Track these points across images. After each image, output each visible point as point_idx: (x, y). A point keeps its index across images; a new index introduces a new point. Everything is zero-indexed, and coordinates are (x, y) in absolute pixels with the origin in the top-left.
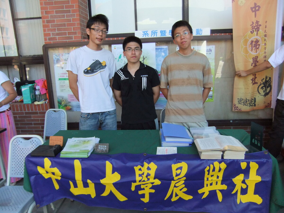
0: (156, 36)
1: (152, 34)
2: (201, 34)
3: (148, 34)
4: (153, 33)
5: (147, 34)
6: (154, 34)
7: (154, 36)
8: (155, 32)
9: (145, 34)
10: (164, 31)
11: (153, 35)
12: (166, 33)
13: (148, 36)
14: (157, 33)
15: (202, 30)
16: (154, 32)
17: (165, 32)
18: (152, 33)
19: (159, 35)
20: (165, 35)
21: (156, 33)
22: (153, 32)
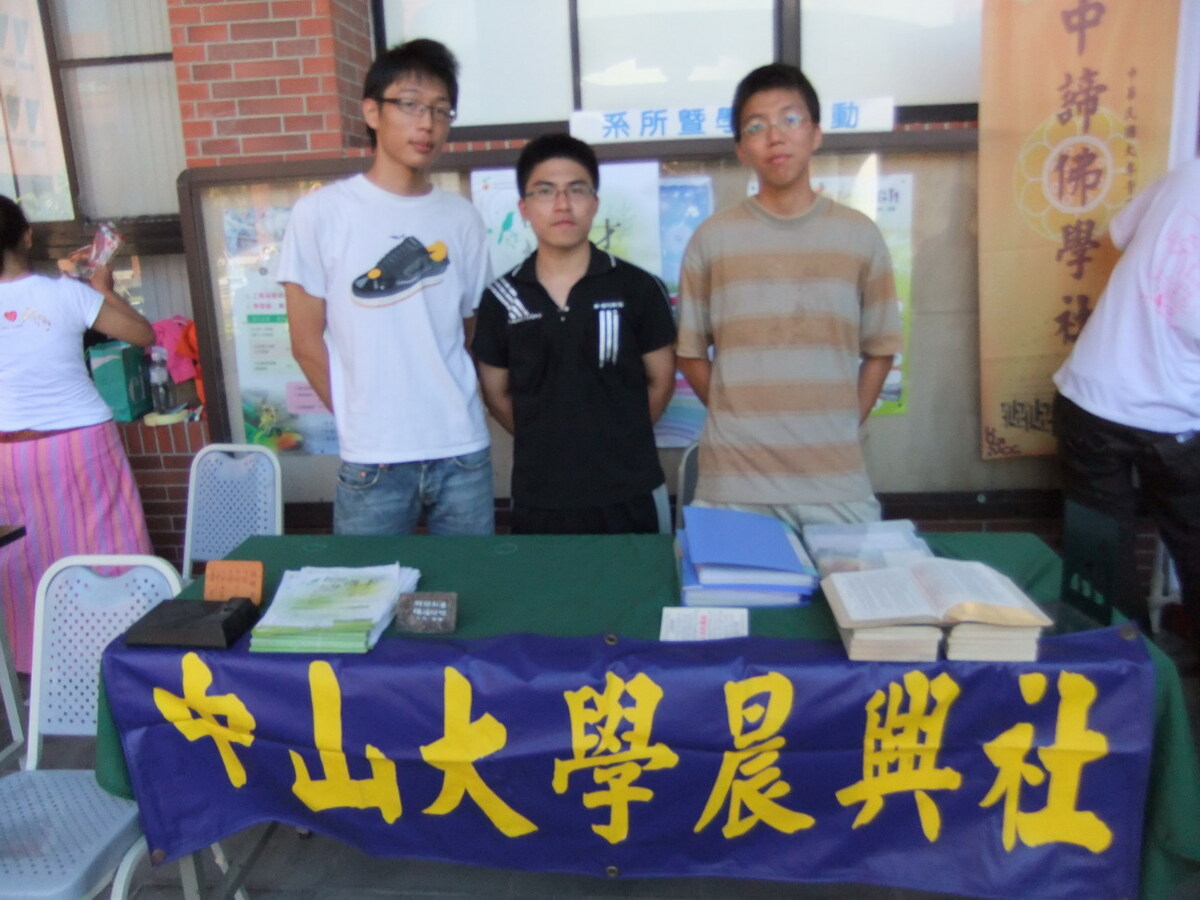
0: (663, 133)
1: (644, 126)
2: (855, 126)
3: (625, 125)
4: (648, 122)
5: (621, 124)
6: (651, 125)
7: (652, 133)
8: (657, 119)
9: (616, 125)
10: (694, 111)
11: (648, 130)
12: (703, 120)
13: (627, 134)
14: (663, 120)
15: (857, 109)
16: (651, 118)
17: (701, 118)
18: (643, 122)
19: (673, 131)
20: (699, 127)
21: (659, 123)
22: (648, 115)
